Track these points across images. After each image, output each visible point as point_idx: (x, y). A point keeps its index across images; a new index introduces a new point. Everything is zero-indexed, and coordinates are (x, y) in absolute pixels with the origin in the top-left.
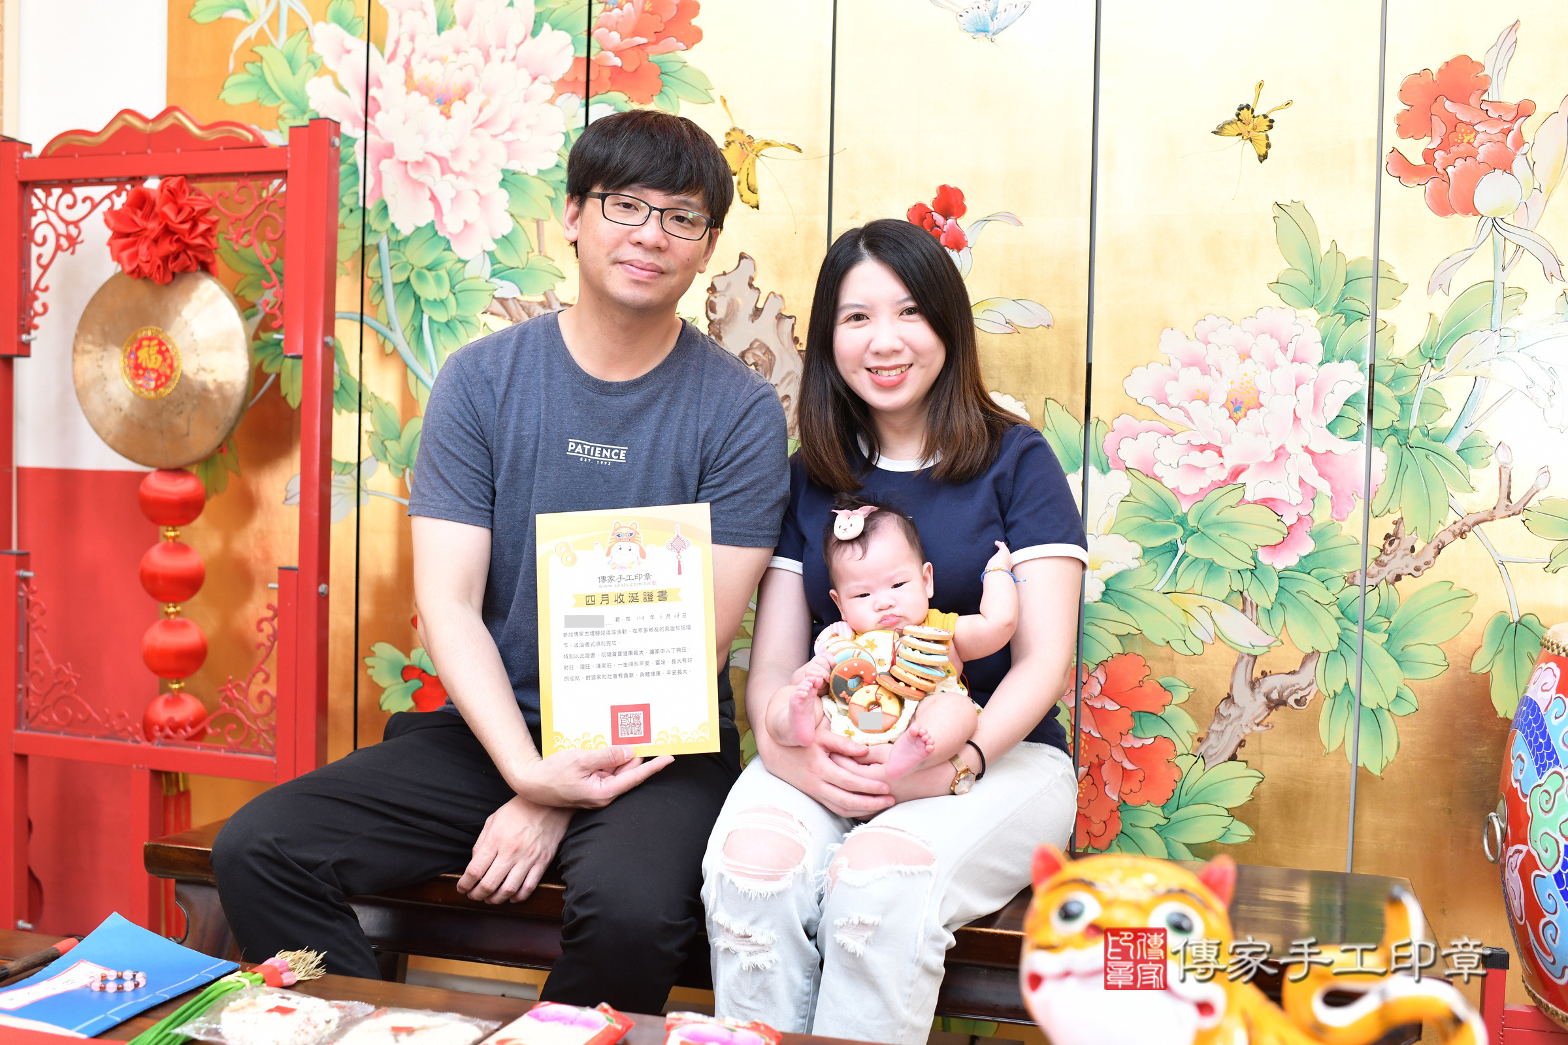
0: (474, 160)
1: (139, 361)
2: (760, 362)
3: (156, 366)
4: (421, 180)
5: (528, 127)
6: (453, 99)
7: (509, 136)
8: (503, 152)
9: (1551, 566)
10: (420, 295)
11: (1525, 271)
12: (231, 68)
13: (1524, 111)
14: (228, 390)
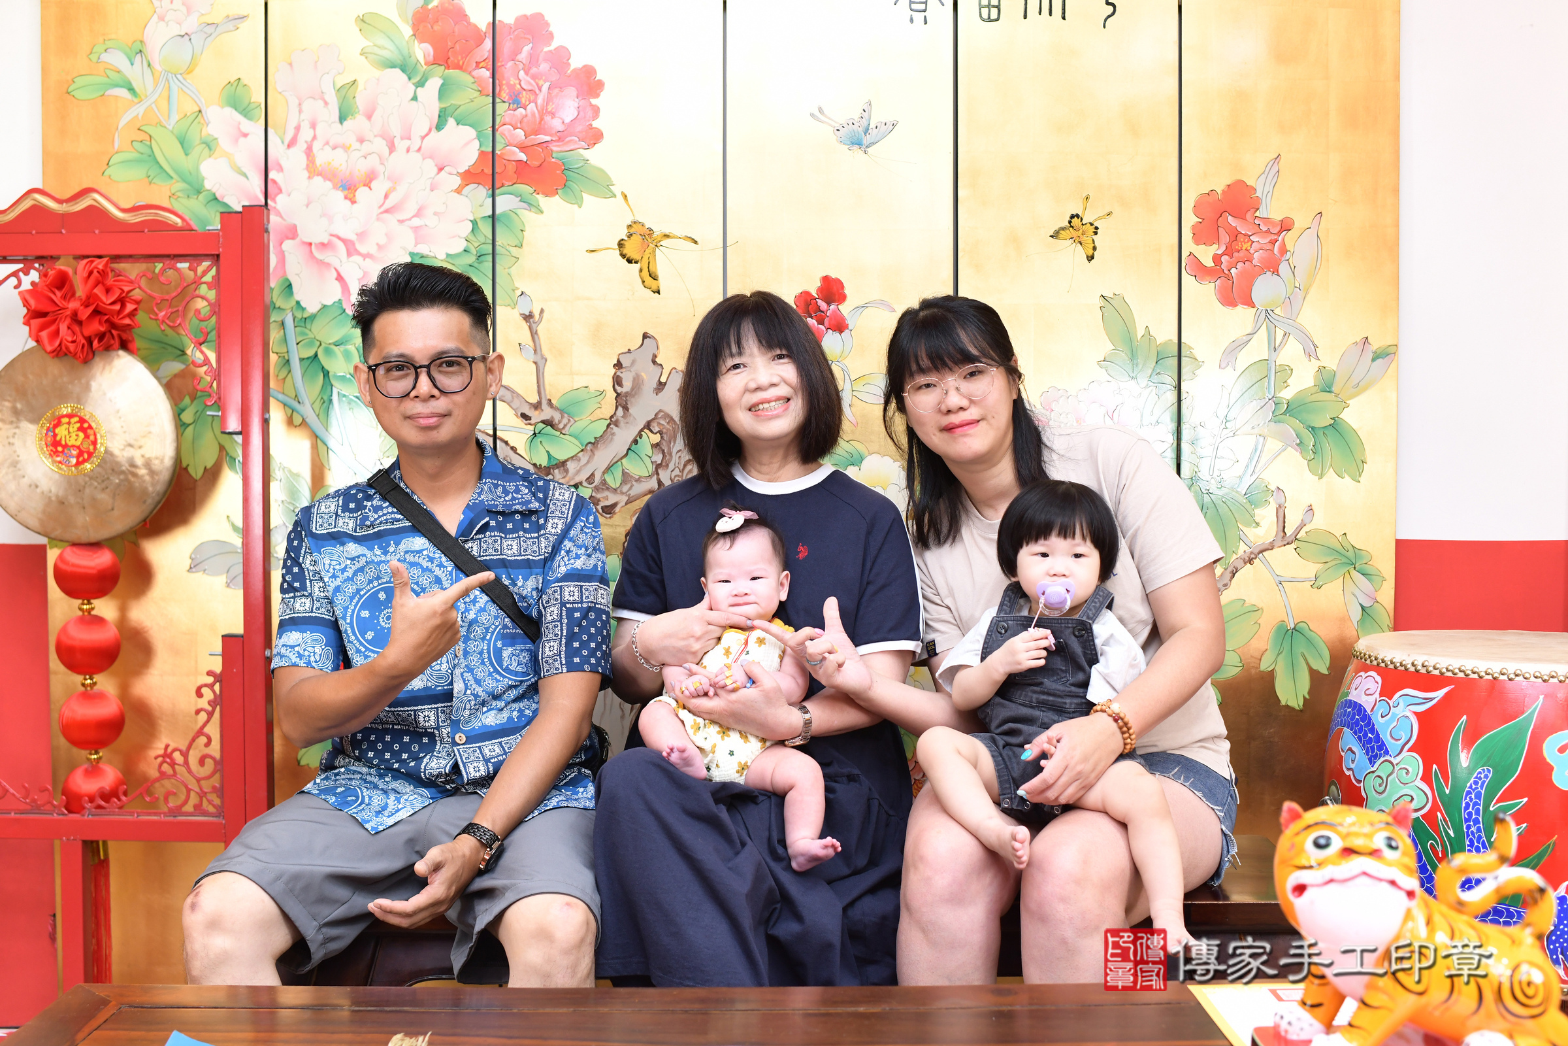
0: (381, 243)
1: (58, 438)
2: (664, 431)
3: (78, 443)
4: (326, 261)
5: (436, 214)
6: (358, 186)
7: (416, 222)
8: (411, 236)
9: (1316, 583)
10: (329, 370)
11: (1291, 352)
12: (116, 146)
13: (1286, 226)
14: (156, 465)
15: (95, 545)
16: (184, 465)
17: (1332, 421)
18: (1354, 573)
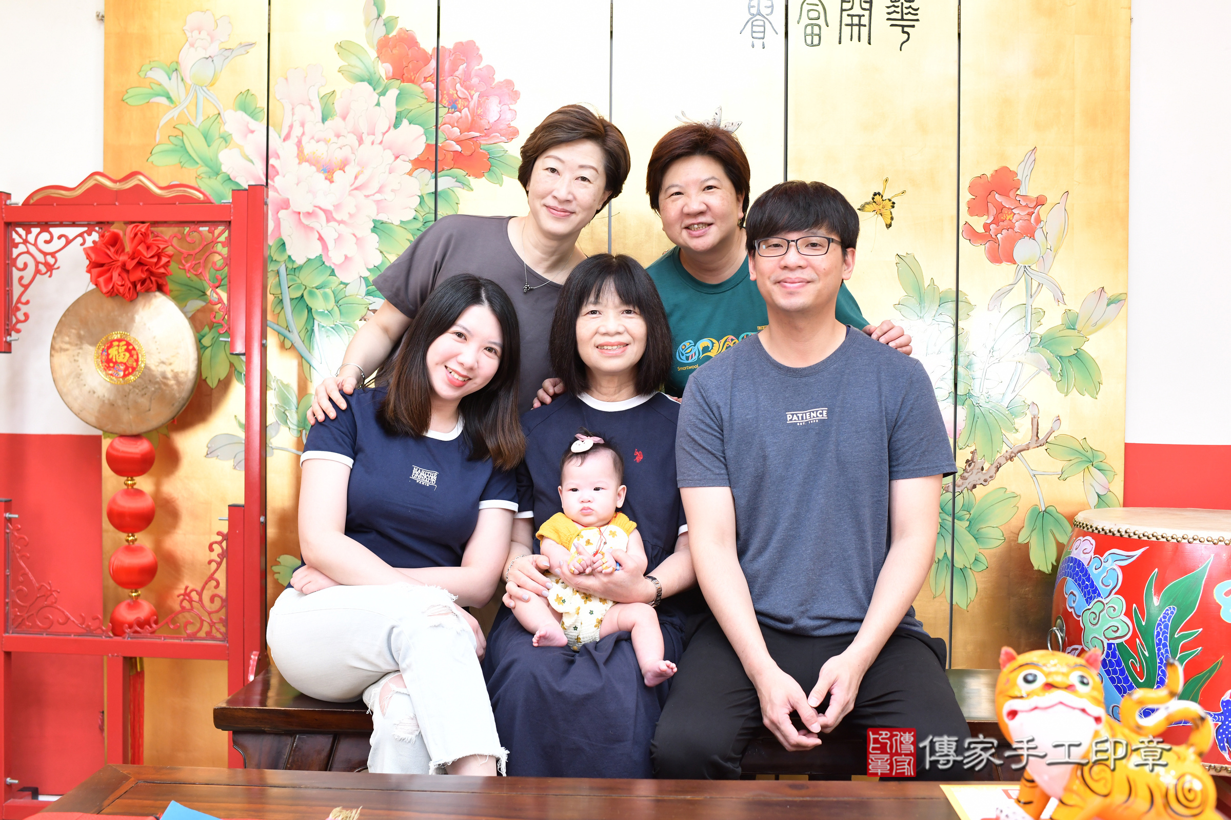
0: (352, 212)
1: (110, 357)
3: (125, 361)
4: (311, 225)
5: (393, 191)
6: (335, 169)
7: (378, 197)
8: (374, 207)
9: (1062, 477)
10: (312, 307)
11: (1044, 298)
12: (158, 139)
13: (1040, 202)
14: (182, 377)
15: (137, 437)
16: (204, 377)
17: (1076, 352)
18: (1092, 469)
